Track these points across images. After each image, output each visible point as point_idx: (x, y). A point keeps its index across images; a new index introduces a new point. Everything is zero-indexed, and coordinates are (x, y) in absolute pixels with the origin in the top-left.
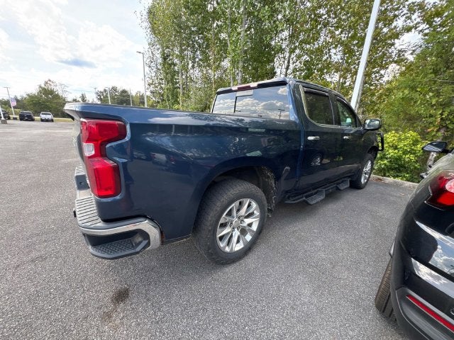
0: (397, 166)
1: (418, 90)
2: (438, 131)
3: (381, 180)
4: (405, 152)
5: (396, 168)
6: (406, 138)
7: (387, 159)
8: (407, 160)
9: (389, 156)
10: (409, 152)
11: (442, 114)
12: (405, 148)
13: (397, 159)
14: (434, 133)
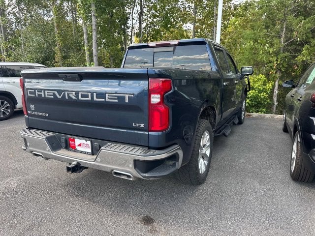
0: (256, 103)
1: (259, 41)
2: (276, 73)
3: (250, 116)
4: (260, 92)
5: (255, 105)
6: (259, 80)
7: (248, 98)
8: (262, 97)
9: (250, 96)
10: (262, 91)
11: (277, 60)
12: (260, 88)
13: (255, 98)
14: (274, 75)
